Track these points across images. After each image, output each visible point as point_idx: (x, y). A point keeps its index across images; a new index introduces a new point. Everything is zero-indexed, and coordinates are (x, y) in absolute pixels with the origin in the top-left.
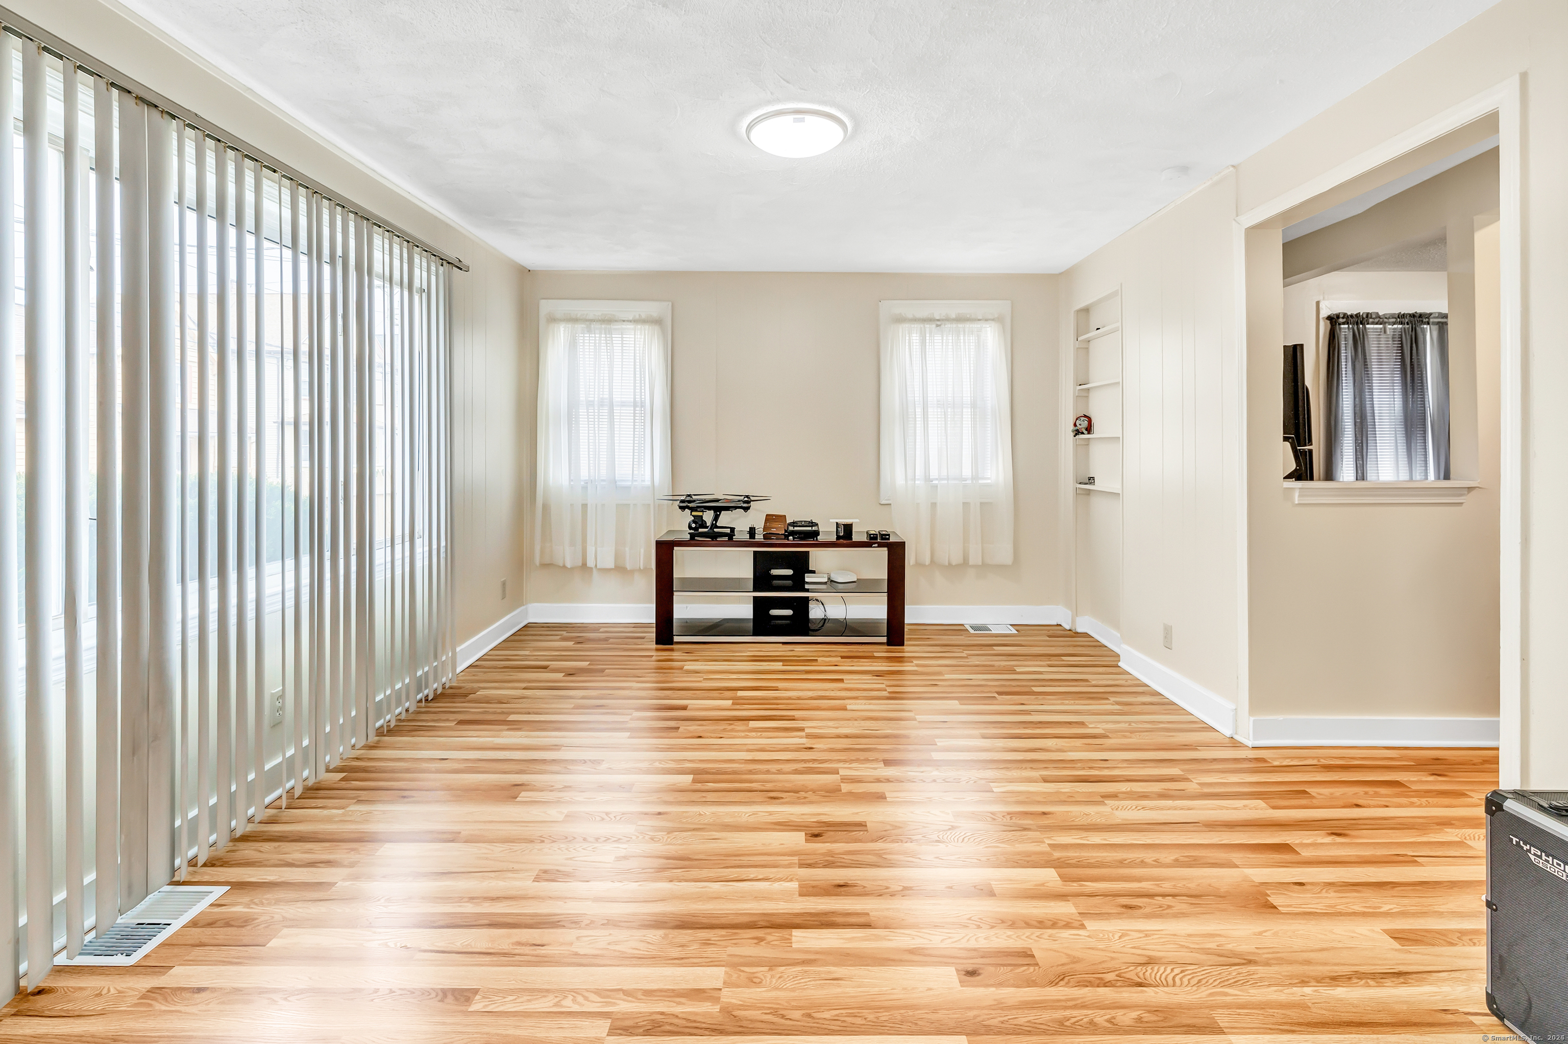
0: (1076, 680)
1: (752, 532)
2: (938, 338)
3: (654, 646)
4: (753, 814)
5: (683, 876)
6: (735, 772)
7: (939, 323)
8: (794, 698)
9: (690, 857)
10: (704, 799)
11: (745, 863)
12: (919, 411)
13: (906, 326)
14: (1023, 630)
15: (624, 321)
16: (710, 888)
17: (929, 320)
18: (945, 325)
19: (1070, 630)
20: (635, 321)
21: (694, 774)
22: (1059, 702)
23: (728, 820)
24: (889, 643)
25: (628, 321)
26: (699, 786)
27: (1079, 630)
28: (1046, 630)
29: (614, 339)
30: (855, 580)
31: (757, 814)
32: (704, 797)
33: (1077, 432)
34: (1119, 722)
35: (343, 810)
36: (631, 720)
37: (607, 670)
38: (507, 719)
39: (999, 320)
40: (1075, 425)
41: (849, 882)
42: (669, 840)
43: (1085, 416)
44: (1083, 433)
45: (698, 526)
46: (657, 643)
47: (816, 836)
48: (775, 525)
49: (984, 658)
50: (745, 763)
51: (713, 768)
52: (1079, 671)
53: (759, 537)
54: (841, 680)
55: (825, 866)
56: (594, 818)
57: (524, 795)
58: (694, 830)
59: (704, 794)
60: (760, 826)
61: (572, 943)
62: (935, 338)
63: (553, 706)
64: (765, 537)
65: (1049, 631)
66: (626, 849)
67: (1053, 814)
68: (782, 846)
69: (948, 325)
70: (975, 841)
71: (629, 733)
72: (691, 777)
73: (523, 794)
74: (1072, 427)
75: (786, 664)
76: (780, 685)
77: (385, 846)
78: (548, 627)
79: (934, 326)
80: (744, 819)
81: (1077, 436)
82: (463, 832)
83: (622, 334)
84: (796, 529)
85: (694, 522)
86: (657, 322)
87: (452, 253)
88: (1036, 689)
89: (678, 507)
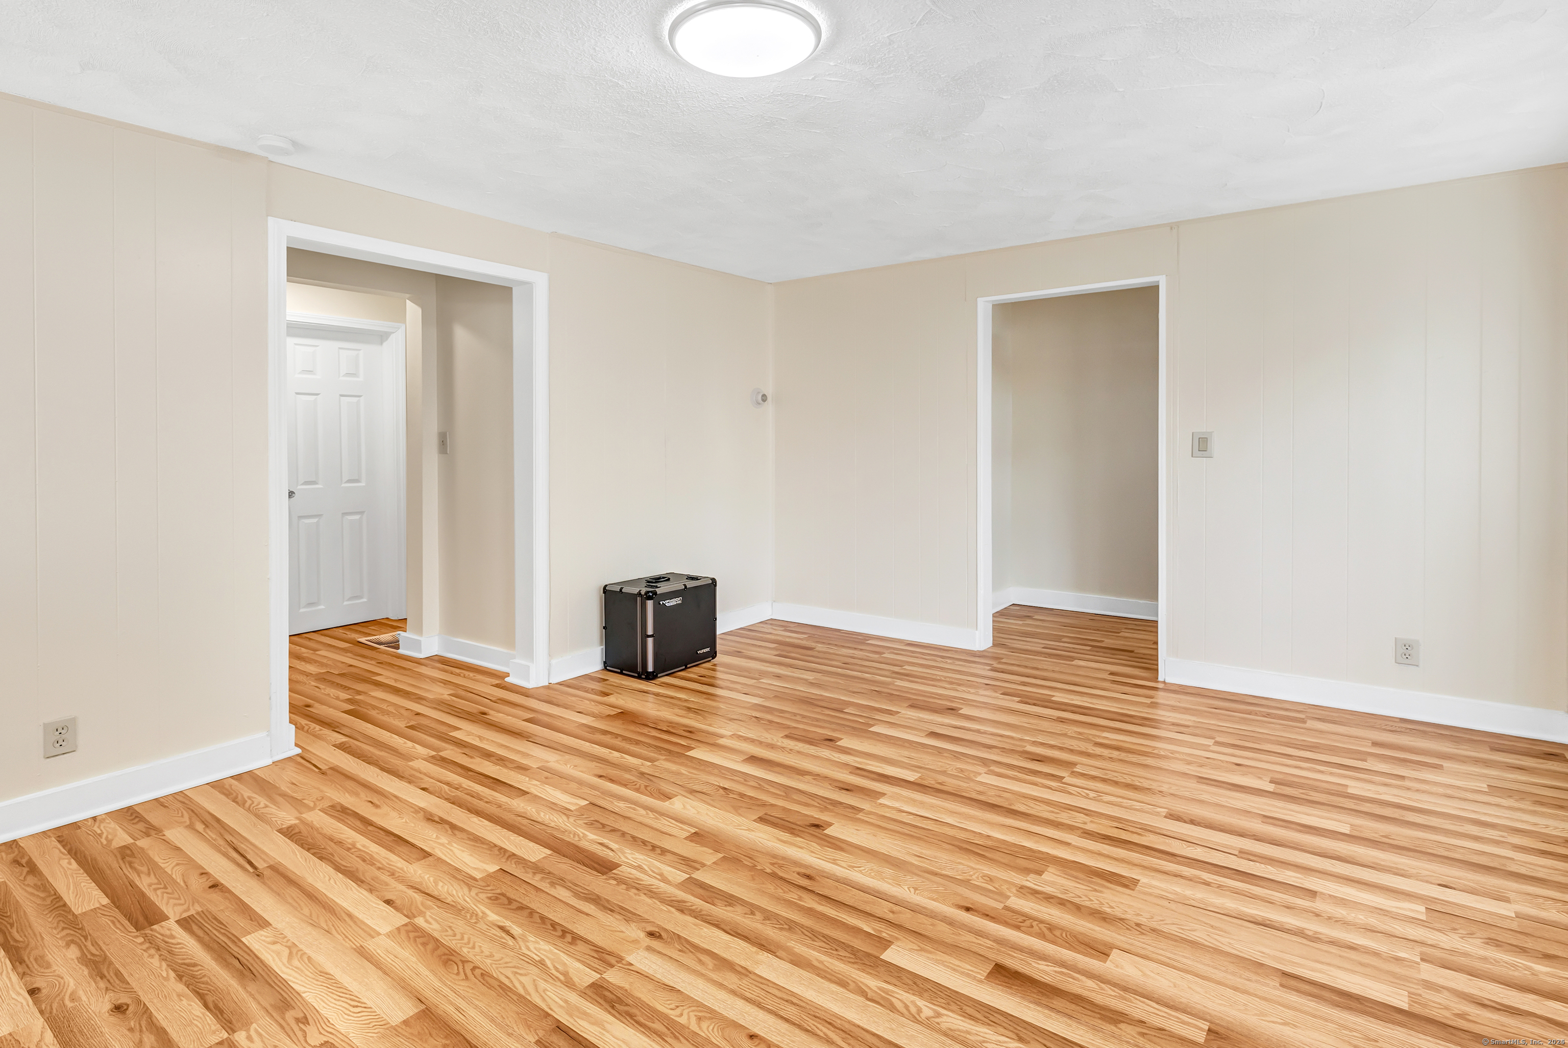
4: (853, 867)
5: (975, 836)
6: (814, 935)
9: (958, 850)
10: (896, 908)
11: (909, 828)
16: (956, 821)
21: (878, 958)
23: (888, 871)
26: (886, 933)
31: (850, 866)
32: (893, 912)
42: (971, 873)
47: (817, 826)
50: (780, 946)
56: (1064, 935)
58: (936, 874)
59: (890, 917)
60: (860, 852)
80: (869, 865)
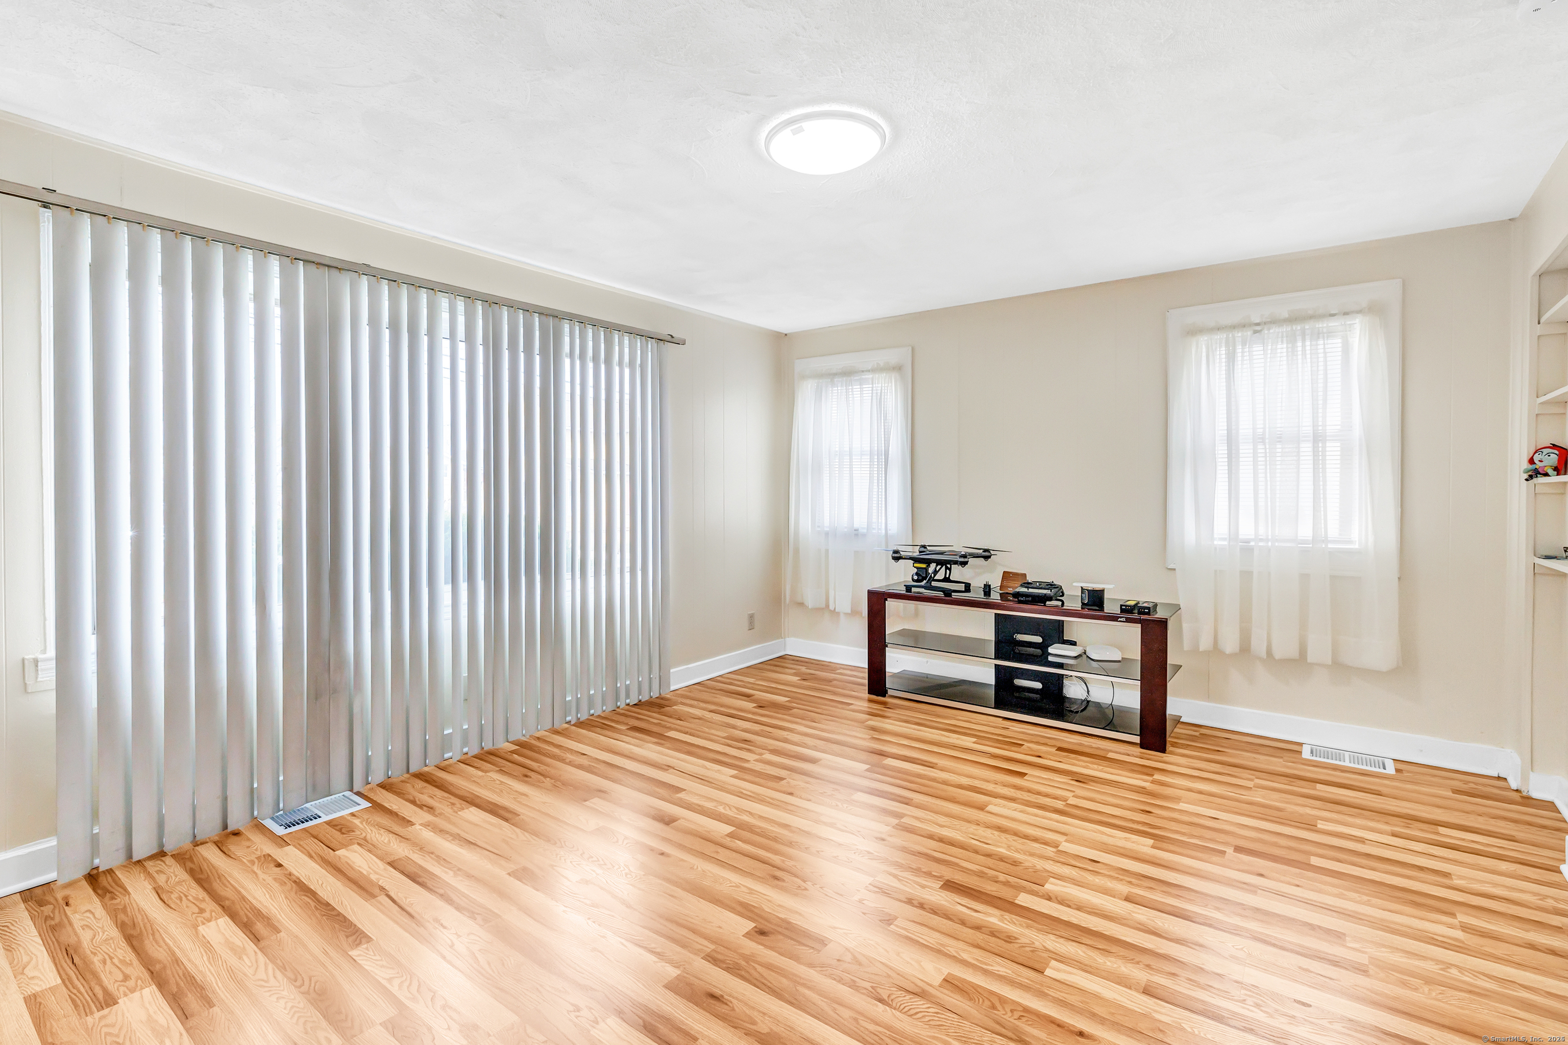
0: (1421, 869)
1: (987, 590)
2: (1257, 349)
3: (866, 695)
7: (1258, 328)
8: (940, 780)
12: (1222, 450)
13: (1203, 339)
14: (1408, 772)
15: (863, 371)
17: (1243, 326)
18: (1269, 329)
19: (1517, 790)
20: (873, 370)
22: (1335, 891)
24: (1143, 745)
25: (867, 371)
27: (1535, 794)
28: (1461, 781)
29: (854, 390)
30: (1120, 659)
33: (1534, 474)
34: (1424, 958)
35: (484, 774)
36: (756, 760)
37: (795, 710)
38: (666, 734)
39: (1374, 310)
40: (1531, 461)
41: (726, 997)
43: (1554, 446)
44: (1546, 475)
45: (920, 578)
46: (869, 693)
48: (1011, 584)
49: (1276, 795)
51: (760, 828)
52: (1451, 856)
53: (995, 597)
54: (1022, 775)
55: (727, 969)
57: (596, 802)
61: (461, 936)
62: (1254, 349)
63: (713, 732)
64: (1003, 596)
65: (1466, 783)
66: (598, 874)
67: (1095, 1040)
68: (718, 929)
69: (1275, 330)
70: (931, 1023)
71: (737, 772)
72: (730, 829)
73: (596, 800)
74: (1526, 465)
75: (980, 741)
76: (942, 762)
77: (470, 809)
78: (793, 660)
79: (1249, 333)
81: (1535, 480)
82: (522, 817)
83: (860, 385)
84: (1031, 590)
85: (917, 574)
86: (898, 368)
87: (664, 331)
88: (1315, 861)
89: (891, 557)
